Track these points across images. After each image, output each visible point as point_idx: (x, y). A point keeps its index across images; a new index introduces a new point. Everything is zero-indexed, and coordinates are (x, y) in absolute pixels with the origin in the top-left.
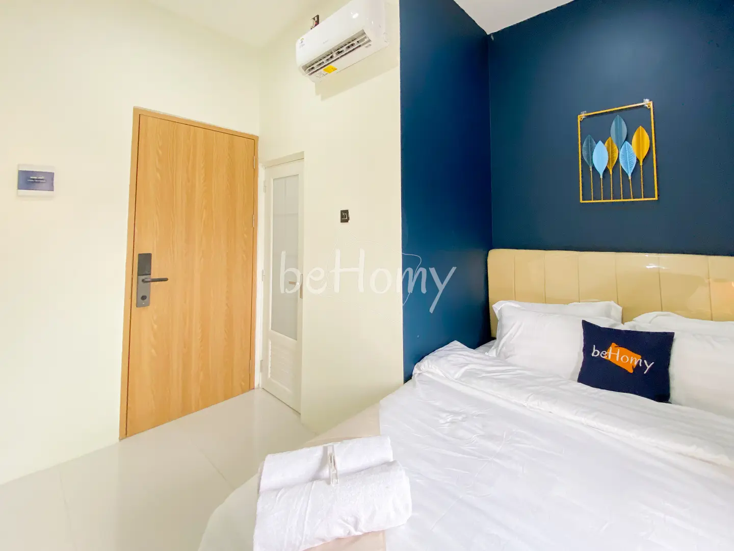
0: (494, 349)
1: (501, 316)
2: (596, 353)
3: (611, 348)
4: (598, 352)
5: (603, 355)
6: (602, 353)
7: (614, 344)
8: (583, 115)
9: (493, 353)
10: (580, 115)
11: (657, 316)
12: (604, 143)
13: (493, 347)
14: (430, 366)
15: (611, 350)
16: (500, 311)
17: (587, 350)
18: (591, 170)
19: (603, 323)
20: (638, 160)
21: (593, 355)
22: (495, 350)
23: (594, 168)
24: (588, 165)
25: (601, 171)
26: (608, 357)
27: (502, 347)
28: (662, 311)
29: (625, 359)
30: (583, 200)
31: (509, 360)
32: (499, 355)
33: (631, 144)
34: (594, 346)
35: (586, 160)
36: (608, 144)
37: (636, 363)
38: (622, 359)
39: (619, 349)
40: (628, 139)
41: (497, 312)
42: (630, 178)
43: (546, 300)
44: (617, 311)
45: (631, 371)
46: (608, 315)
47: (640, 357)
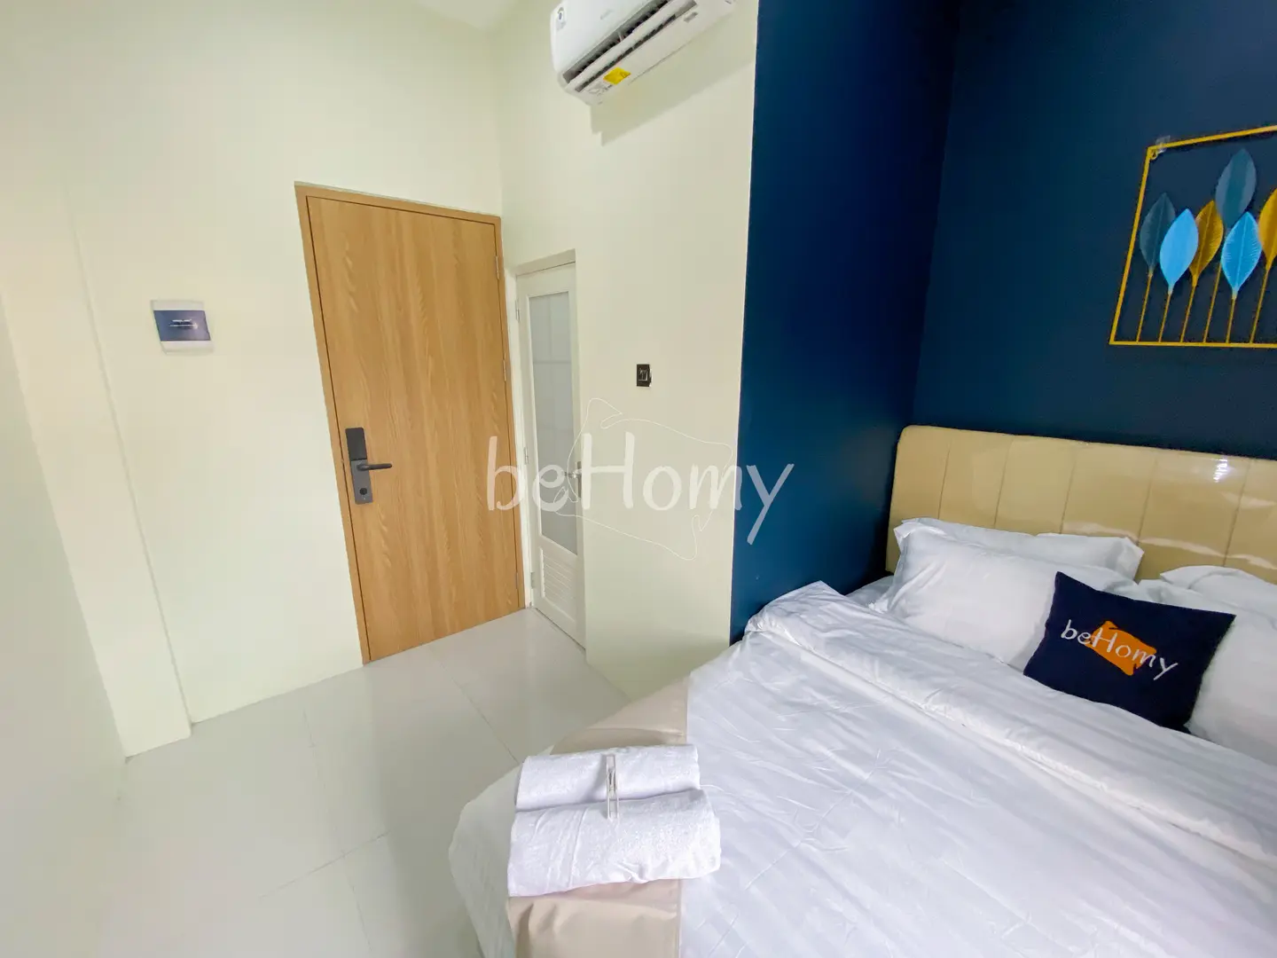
0: (885, 598)
1: (906, 549)
2: (1070, 633)
3: (1101, 629)
4: (1075, 632)
5: (1083, 640)
6: (1082, 635)
7: (1109, 624)
8: (1160, 147)
9: (881, 605)
10: (1154, 147)
11: (1210, 574)
12: (1195, 215)
13: (885, 595)
14: (773, 624)
15: (1100, 633)
16: (907, 540)
17: (1054, 625)
18: (1151, 275)
19: (1097, 579)
20: (1263, 258)
21: (1063, 636)
22: (887, 601)
23: (1158, 267)
24: (1146, 262)
25: (1172, 277)
26: (1091, 643)
27: (902, 597)
28: (1223, 566)
29: (1123, 651)
30: (1116, 340)
31: (908, 620)
32: (892, 609)
33: (1257, 218)
34: (1070, 621)
35: (1144, 252)
36: (1204, 218)
37: (1142, 661)
38: (1117, 650)
39: (1116, 634)
40: (1254, 208)
41: (900, 540)
42: (1234, 297)
43: (994, 522)
44: (1131, 555)
45: (1129, 672)
46: (1111, 564)
47: (1154, 650)
